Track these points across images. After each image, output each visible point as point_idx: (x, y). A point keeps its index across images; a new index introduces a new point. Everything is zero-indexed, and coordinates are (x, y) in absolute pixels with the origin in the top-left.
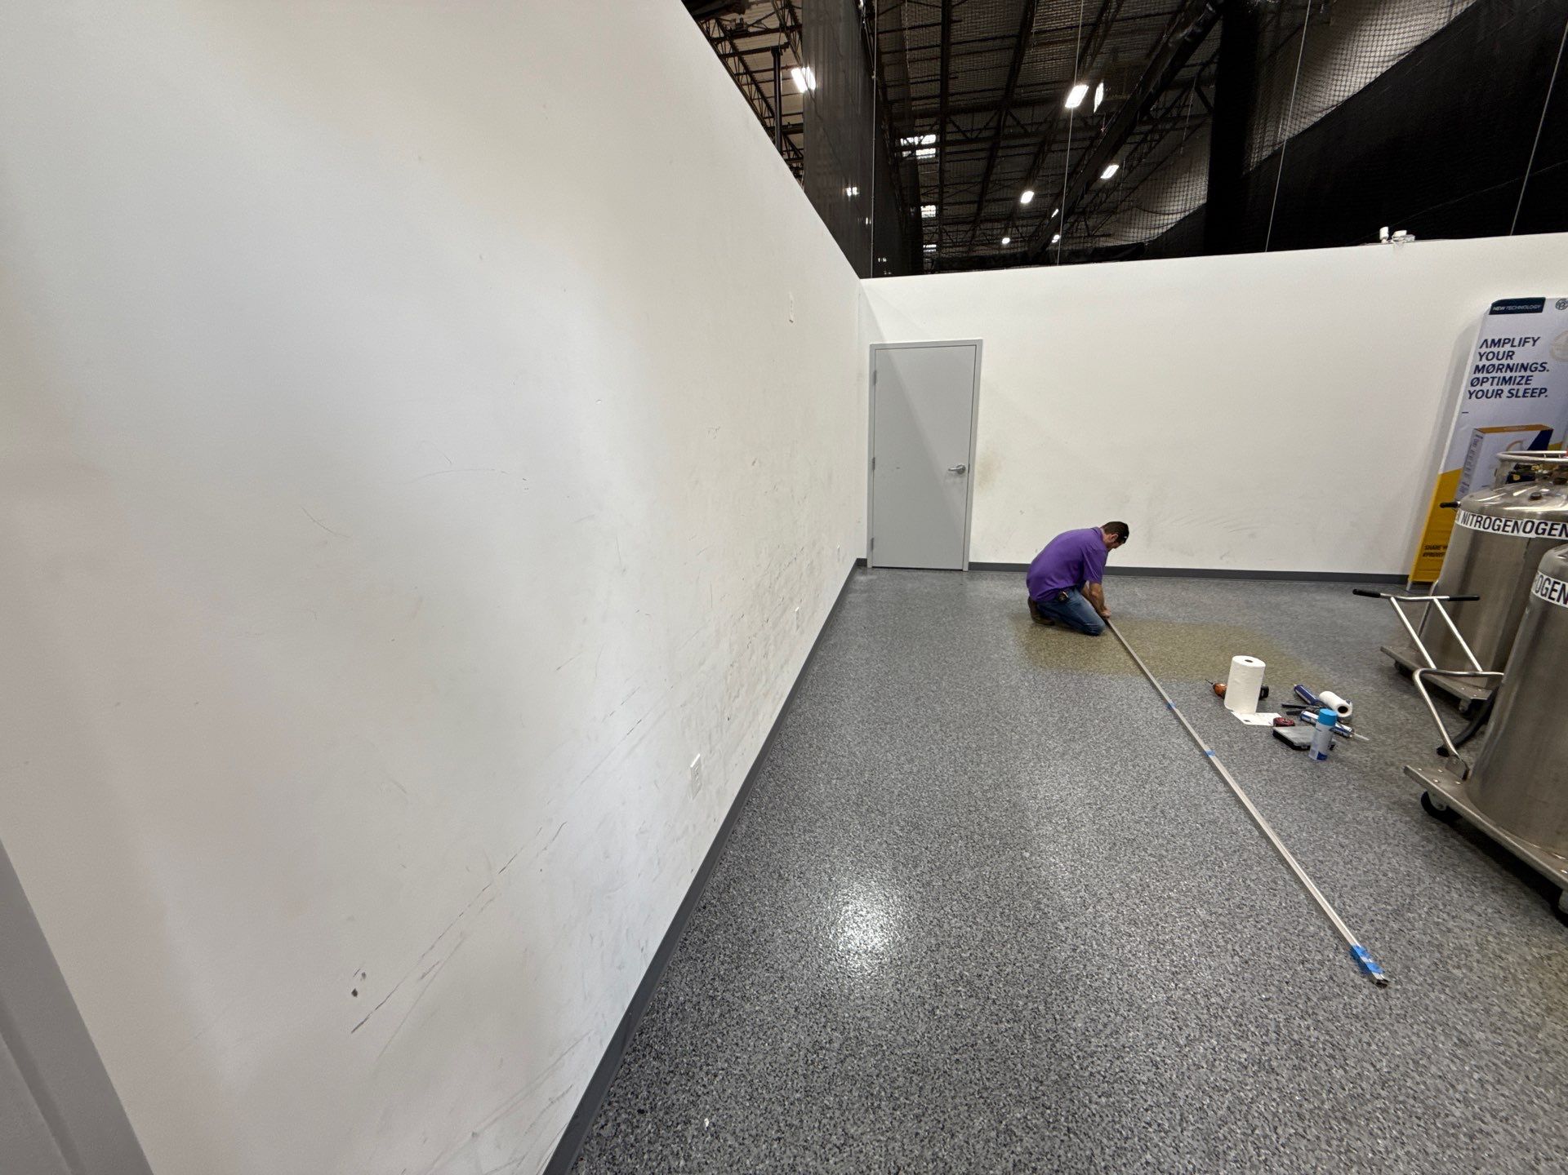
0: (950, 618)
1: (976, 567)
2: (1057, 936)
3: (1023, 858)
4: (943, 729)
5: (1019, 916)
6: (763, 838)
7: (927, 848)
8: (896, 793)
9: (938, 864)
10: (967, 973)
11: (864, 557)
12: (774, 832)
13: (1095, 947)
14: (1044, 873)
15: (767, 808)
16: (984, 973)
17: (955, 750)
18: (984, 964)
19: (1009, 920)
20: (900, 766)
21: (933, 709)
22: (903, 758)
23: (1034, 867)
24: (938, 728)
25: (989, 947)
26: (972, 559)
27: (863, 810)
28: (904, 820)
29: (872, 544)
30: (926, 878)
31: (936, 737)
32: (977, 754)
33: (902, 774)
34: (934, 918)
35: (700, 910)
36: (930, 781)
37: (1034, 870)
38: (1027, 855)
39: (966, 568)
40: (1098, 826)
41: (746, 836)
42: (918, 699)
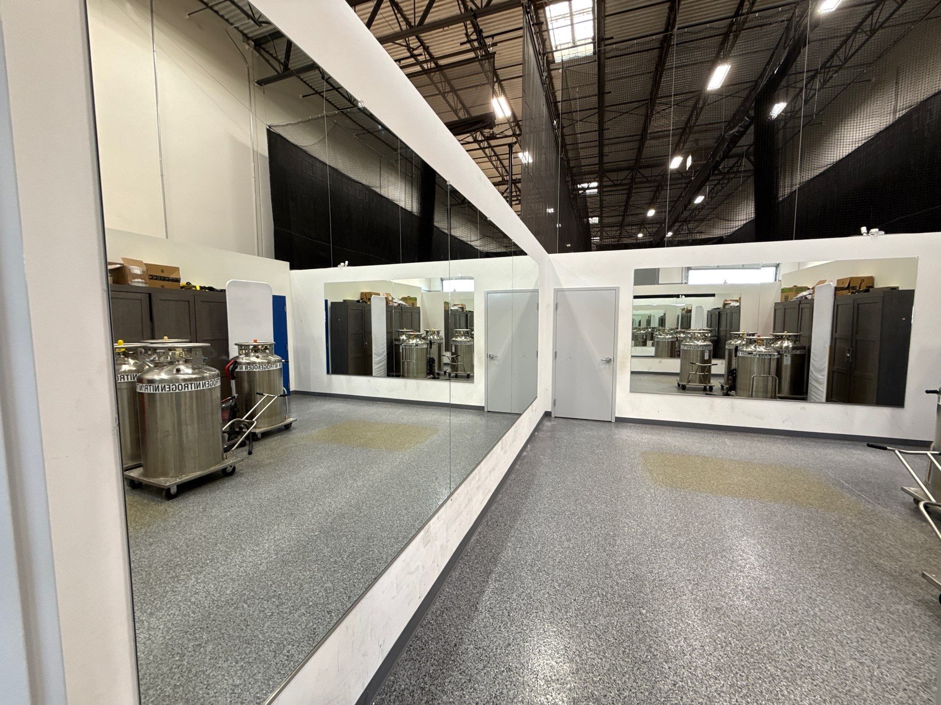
0: (601, 451)
1: (621, 421)
2: (662, 673)
3: (641, 613)
4: (592, 520)
5: (636, 655)
6: (468, 582)
7: (575, 600)
8: (558, 560)
9: (582, 612)
10: (596, 693)
11: (550, 410)
12: (476, 579)
13: (690, 684)
14: (655, 626)
15: (473, 563)
16: (608, 694)
17: (599, 535)
18: (608, 688)
19: (628, 657)
20: (561, 543)
21: (586, 507)
22: (564, 538)
23: (649, 621)
24: (588, 520)
25: (613, 675)
26: (617, 415)
27: (535, 569)
28: (561, 579)
29: (554, 403)
30: (573, 620)
31: (586, 526)
32: (614, 539)
33: (562, 548)
34: (577, 650)
35: (422, 627)
36: (581, 555)
37: (648, 623)
38: (644, 612)
39: (613, 421)
40: (694, 596)
41: (458, 579)
42: (577, 500)
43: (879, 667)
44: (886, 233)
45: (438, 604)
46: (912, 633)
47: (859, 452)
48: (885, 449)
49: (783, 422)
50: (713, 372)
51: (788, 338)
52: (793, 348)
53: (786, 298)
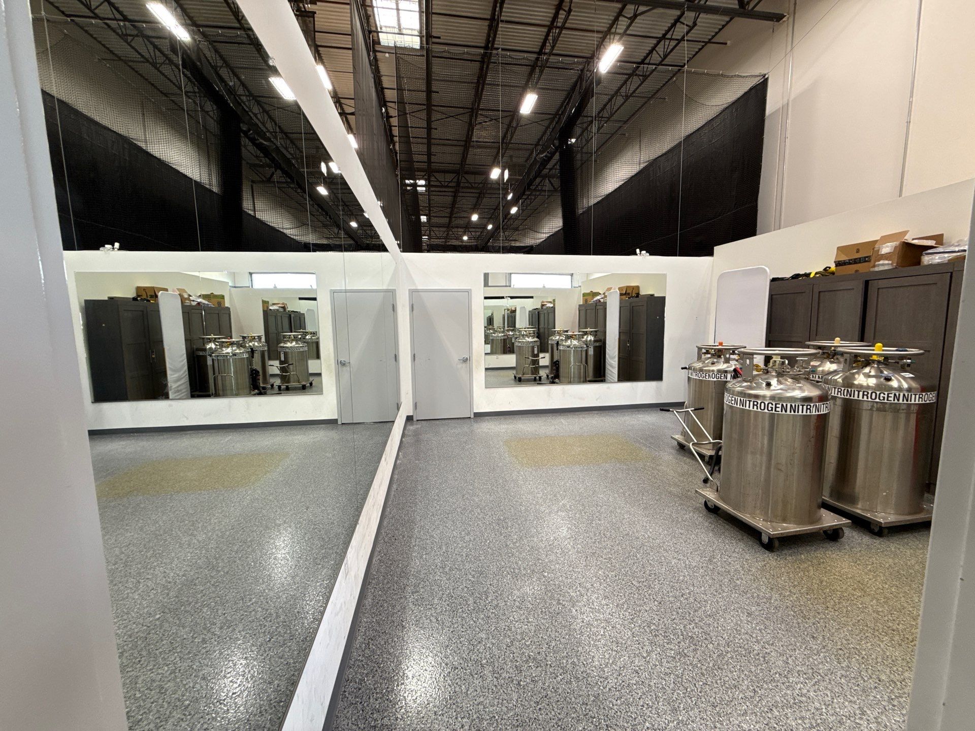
0: (470, 446)
1: (478, 415)
2: (573, 617)
3: (544, 577)
4: (483, 511)
5: (551, 611)
6: (385, 605)
7: (490, 585)
8: (464, 555)
9: (499, 592)
10: (532, 654)
11: (411, 414)
12: (392, 599)
14: (557, 583)
15: (383, 584)
16: (541, 650)
17: (492, 522)
18: (539, 645)
19: (546, 615)
20: (462, 539)
21: (474, 500)
22: (463, 533)
24: (479, 511)
25: (540, 634)
26: (476, 411)
27: (447, 569)
28: (473, 571)
29: (415, 406)
30: (495, 602)
31: (480, 517)
32: (505, 522)
33: (465, 543)
34: (505, 626)
36: (483, 544)
37: (551, 582)
38: (546, 574)
39: (472, 416)
40: (576, 549)
41: (373, 606)
42: (463, 496)
43: (688, 558)
44: (650, 255)
45: (359, 638)
46: (697, 531)
47: (642, 416)
48: (669, 411)
49: (597, 400)
50: (541, 364)
51: (591, 333)
52: (595, 341)
53: (586, 301)
